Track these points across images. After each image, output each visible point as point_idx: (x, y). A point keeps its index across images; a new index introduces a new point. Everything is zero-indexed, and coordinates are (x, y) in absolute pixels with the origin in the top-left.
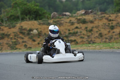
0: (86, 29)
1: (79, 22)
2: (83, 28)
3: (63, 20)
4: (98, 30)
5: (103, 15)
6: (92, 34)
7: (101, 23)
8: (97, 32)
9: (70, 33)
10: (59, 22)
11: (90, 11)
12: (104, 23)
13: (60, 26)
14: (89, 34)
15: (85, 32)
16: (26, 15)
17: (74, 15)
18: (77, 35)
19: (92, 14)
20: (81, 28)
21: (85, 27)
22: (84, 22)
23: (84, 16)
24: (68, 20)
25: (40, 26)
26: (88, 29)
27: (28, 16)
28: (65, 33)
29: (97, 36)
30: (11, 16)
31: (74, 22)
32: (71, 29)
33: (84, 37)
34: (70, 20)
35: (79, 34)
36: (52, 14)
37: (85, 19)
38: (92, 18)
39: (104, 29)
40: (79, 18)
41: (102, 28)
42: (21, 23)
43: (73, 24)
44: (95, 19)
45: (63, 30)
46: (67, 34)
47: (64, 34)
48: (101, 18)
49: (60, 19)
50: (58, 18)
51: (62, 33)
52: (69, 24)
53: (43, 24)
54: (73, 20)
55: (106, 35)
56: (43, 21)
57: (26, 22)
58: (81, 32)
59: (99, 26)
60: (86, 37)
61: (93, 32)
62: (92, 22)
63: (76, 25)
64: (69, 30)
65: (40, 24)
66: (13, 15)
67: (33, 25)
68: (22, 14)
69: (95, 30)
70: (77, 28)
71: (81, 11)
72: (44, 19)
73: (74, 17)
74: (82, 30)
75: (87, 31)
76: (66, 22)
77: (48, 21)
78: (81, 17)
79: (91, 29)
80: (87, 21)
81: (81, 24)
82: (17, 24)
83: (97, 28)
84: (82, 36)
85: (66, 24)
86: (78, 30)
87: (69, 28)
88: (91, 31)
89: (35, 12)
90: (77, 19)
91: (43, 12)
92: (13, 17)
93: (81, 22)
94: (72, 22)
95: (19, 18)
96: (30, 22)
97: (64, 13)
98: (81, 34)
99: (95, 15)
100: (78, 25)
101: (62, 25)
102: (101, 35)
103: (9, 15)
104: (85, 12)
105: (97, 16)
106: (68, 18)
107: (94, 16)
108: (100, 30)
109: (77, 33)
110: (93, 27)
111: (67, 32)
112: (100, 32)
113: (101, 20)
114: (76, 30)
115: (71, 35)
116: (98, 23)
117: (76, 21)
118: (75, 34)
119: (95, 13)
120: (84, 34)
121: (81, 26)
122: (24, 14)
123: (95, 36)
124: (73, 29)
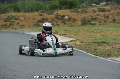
0: (104, 16)
1: (100, 11)
2: (102, 15)
3: (88, 10)
4: (113, 16)
5: (118, 6)
6: (108, 19)
7: (115, 12)
8: (112, 18)
9: (92, 19)
10: (85, 11)
11: (110, 3)
12: (118, 11)
13: (85, 14)
14: (106, 19)
15: (103, 18)
16: (64, 6)
17: (98, 5)
18: (97, 20)
19: (111, 5)
20: (101, 15)
21: (103, 14)
22: (104, 11)
23: (105, 6)
24: (92, 9)
25: (71, 14)
26: (106, 16)
27: (65, 6)
28: (89, 18)
29: (111, 21)
30: (53, 6)
31: (97, 10)
32: (93, 16)
33: (102, 21)
34: (94, 9)
35: (99, 19)
36: (82, 5)
37: (104, 9)
38: (110, 8)
39: (117, 16)
40: (100, 8)
41: (116, 15)
42: (58, 11)
43: (95, 12)
44: (112, 9)
45: (87, 17)
46: (90, 19)
47: (87, 19)
48: (116, 8)
49: (87, 8)
50: (85, 8)
51: (86, 18)
52: (93, 12)
53: (74, 12)
54: (96, 9)
55: (118, 20)
56: (74, 9)
57: (62, 10)
58: (100, 18)
59: (114, 13)
60: (103, 22)
61: (109, 18)
62: (109, 11)
63: (97, 13)
64: (92, 17)
65: (71, 12)
66: (54, 5)
67: (66, 13)
68: (60, 4)
69: (111, 16)
70: (98, 15)
71: (103, 3)
72: (75, 8)
73: (97, 7)
74: (102, 16)
75: (104, 17)
76: (91, 11)
77: (78, 10)
78: (102, 7)
79: (107, 15)
80: (106, 10)
81: (101, 12)
82: (55, 11)
83: (112, 15)
84: (101, 21)
85: (90, 12)
86: (98, 17)
87: (92, 15)
88: (108, 17)
89: (70, 3)
90: (98, 8)
91: (77, 3)
92: (54, 7)
93: (101, 11)
94: (95, 10)
95: (58, 7)
96: (64, 11)
97: (91, 4)
98: (100, 20)
99: (113, 6)
100: (99, 13)
101: (87, 13)
102: (114, 20)
103: (52, 5)
104: (106, 4)
105: (114, 7)
106: (92, 8)
107: (111, 7)
108: (114, 17)
109: (97, 18)
110: (109, 15)
111: (90, 18)
112: (114, 18)
113: (116, 9)
114: (97, 16)
115: (93, 20)
116: (114, 11)
117: (98, 10)
118: (95, 19)
119: (112, 4)
120: (102, 20)
121: (101, 14)
122: (62, 5)
123: (110, 21)
124: (95, 16)
